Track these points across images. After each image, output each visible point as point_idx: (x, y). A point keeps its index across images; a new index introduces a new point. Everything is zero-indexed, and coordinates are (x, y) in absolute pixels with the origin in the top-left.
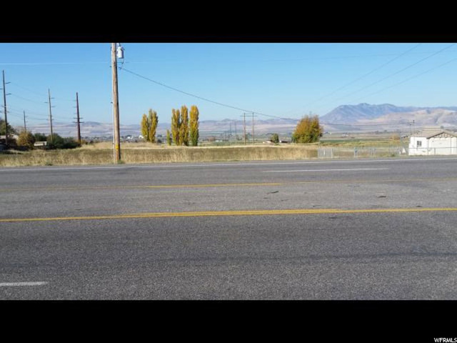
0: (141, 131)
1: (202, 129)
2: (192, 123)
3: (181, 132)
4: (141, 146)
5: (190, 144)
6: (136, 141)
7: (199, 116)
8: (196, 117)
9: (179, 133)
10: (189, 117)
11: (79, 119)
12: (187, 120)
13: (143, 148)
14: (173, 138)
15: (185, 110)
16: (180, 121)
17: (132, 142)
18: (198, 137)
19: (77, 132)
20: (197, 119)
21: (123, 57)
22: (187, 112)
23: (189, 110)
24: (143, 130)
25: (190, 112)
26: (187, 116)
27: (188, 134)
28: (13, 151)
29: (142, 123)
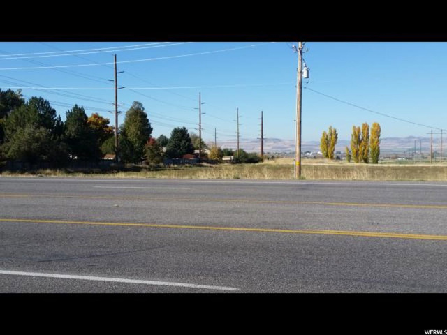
0: (320, 148)
1: (383, 146)
2: (373, 140)
3: (361, 149)
4: (320, 162)
5: (370, 161)
6: (315, 158)
7: (381, 133)
8: (378, 133)
9: (358, 150)
10: (370, 134)
11: (262, 135)
12: (368, 137)
13: (321, 164)
14: (352, 155)
15: (366, 127)
16: (361, 138)
17: (311, 158)
18: (378, 154)
19: (260, 148)
20: (379, 136)
21: (308, 77)
22: (368, 130)
23: (371, 127)
24: (323, 146)
25: (372, 130)
26: (368, 133)
27: (368, 151)
28: (205, 164)
29: (322, 140)
